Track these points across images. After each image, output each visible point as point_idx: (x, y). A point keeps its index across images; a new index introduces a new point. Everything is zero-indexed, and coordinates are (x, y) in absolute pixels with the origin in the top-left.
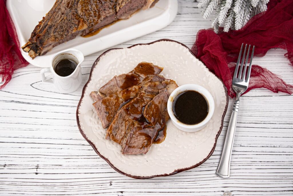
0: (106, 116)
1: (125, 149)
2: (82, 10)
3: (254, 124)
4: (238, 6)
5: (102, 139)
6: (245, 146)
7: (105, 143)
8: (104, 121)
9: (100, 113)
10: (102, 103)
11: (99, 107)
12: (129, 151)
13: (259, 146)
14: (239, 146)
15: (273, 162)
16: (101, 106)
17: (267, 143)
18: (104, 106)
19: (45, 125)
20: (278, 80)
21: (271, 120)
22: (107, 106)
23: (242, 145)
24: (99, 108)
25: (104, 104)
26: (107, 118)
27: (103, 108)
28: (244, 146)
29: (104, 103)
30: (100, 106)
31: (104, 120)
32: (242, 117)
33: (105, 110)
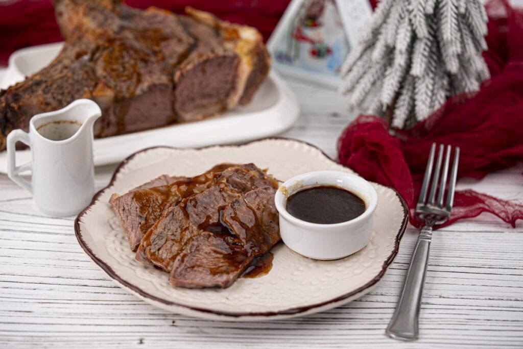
0: (140, 223)
1: (179, 270)
2: (105, 69)
3: (469, 268)
4: (419, 60)
5: (126, 264)
6: (451, 297)
7: (134, 270)
8: (136, 233)
9: (127, 217)
10: (133, 199)
11: (125, 206)
12: (186, 277)
13: (484, 298)
14: (438, 297)
15: (518, 321)
16: (129, 203)
17: (501, 294)
18: (136, 205)
19: (6, 256)
20: (514, 208)
21: (506, 263)
22: (143, 205)
23: (443, 295)
24: (127, 208)
25: (136, 200)
26: (141, 228)
27: (133, 209)
28: (448, 298)
29: (136, 198)
30: (127, 204)
31: (134, 230)
32: (441, 258)
33: (138, 212)
